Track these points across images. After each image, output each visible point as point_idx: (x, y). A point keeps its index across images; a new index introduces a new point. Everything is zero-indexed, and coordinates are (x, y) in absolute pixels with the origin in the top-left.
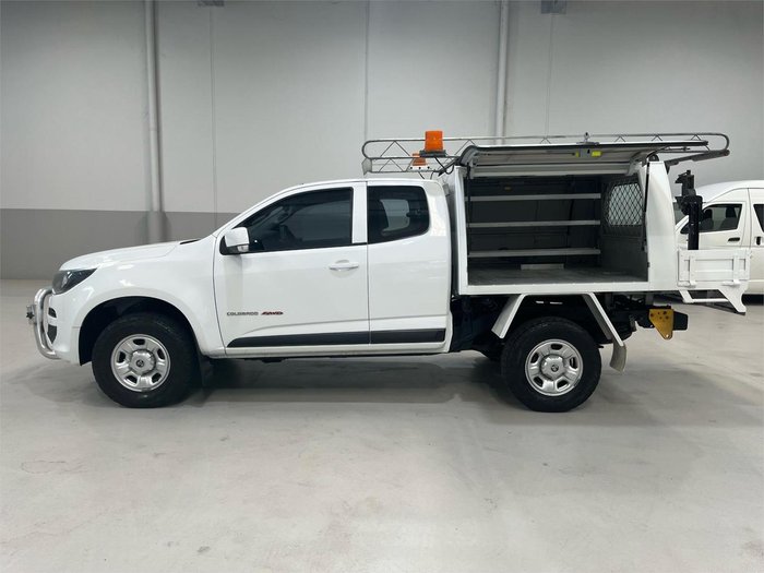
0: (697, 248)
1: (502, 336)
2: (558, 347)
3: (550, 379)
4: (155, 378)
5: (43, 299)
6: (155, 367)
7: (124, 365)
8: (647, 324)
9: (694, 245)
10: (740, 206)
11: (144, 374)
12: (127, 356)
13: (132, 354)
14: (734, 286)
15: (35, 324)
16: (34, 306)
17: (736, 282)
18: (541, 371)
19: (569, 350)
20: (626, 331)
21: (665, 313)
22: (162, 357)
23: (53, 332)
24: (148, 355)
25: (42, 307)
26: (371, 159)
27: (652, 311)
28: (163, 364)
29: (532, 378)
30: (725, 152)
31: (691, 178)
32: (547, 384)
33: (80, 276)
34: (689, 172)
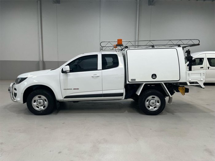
0: (191, 70)
1: (139, 95)
2: (154, 98)
3: (152, 106)
4: (44, 107)
5: (12, 85)
6: (44, 104)
7: (35, 104)
8: (178, 91)
9: (190, 69)
10: (203, 58)
11: (41, 106)
12: (36, 101)
13: (37, 101)
14: (201, 81)
15: (10, 92)
16: (10, 88)
17: (202, 79)
18: (149, 104)
19: (157, 98)
20: (172, 93)
21: (183, 88)
22: (46, 101)
23: (15, 94)
24: (42, 101)
25: (12, 88)
26: (103, 47)
27: (179, 88)
28: (46, 103)
29: (147, 106)
30: (199, 44)
31: (190, 52)
32: (151, 107)
33: (23, 79)
34: (189, 50)
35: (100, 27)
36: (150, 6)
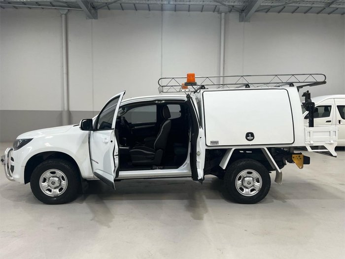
0: (313, 126)
1: (224, 168)
2: (250, 173)
3: (247, 188)
4: (60, 190)
5: (9, 152)
6: (60, 185)
7: (45, 184)
8: (291, 161)
9: (311, 124)
10: (330, 106)
11: (55, 188)
12: (47, 179)
13: (49, 179)
14: (331, 144)
15: (5, 164)
16: (5, 156)
17: (332, 142)
18: (242, 184)
19: (256, 174)
20: (281, 165)
21: (299, 156)
22: (64, 180)
23: (12, 168)
24: (57, 179)
25: (8, 156)
26: (162, 86)
27: (293, 156)
28: (64, 183)
29: (239, 188)
30: (324, 82)
31: (309, 94)
32: (245, 190)
33: (26, 142)
34: (308, 91)
35: (162, 56)
36: (243, 23)
